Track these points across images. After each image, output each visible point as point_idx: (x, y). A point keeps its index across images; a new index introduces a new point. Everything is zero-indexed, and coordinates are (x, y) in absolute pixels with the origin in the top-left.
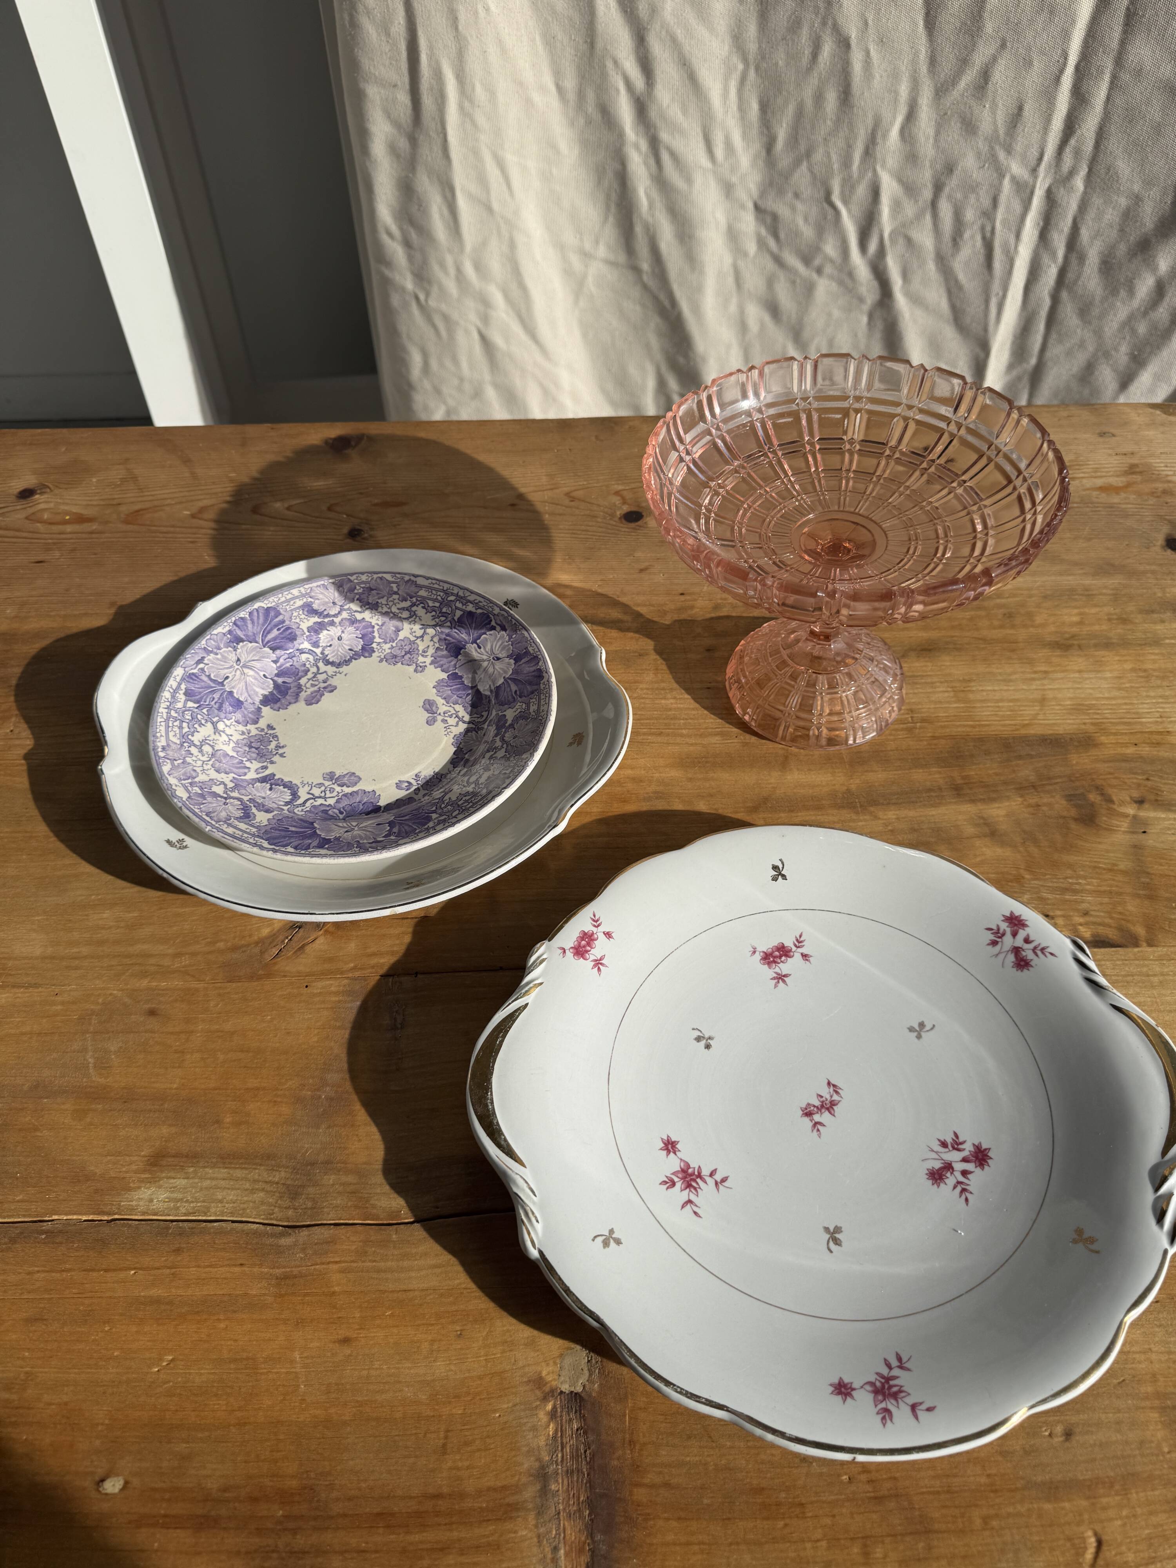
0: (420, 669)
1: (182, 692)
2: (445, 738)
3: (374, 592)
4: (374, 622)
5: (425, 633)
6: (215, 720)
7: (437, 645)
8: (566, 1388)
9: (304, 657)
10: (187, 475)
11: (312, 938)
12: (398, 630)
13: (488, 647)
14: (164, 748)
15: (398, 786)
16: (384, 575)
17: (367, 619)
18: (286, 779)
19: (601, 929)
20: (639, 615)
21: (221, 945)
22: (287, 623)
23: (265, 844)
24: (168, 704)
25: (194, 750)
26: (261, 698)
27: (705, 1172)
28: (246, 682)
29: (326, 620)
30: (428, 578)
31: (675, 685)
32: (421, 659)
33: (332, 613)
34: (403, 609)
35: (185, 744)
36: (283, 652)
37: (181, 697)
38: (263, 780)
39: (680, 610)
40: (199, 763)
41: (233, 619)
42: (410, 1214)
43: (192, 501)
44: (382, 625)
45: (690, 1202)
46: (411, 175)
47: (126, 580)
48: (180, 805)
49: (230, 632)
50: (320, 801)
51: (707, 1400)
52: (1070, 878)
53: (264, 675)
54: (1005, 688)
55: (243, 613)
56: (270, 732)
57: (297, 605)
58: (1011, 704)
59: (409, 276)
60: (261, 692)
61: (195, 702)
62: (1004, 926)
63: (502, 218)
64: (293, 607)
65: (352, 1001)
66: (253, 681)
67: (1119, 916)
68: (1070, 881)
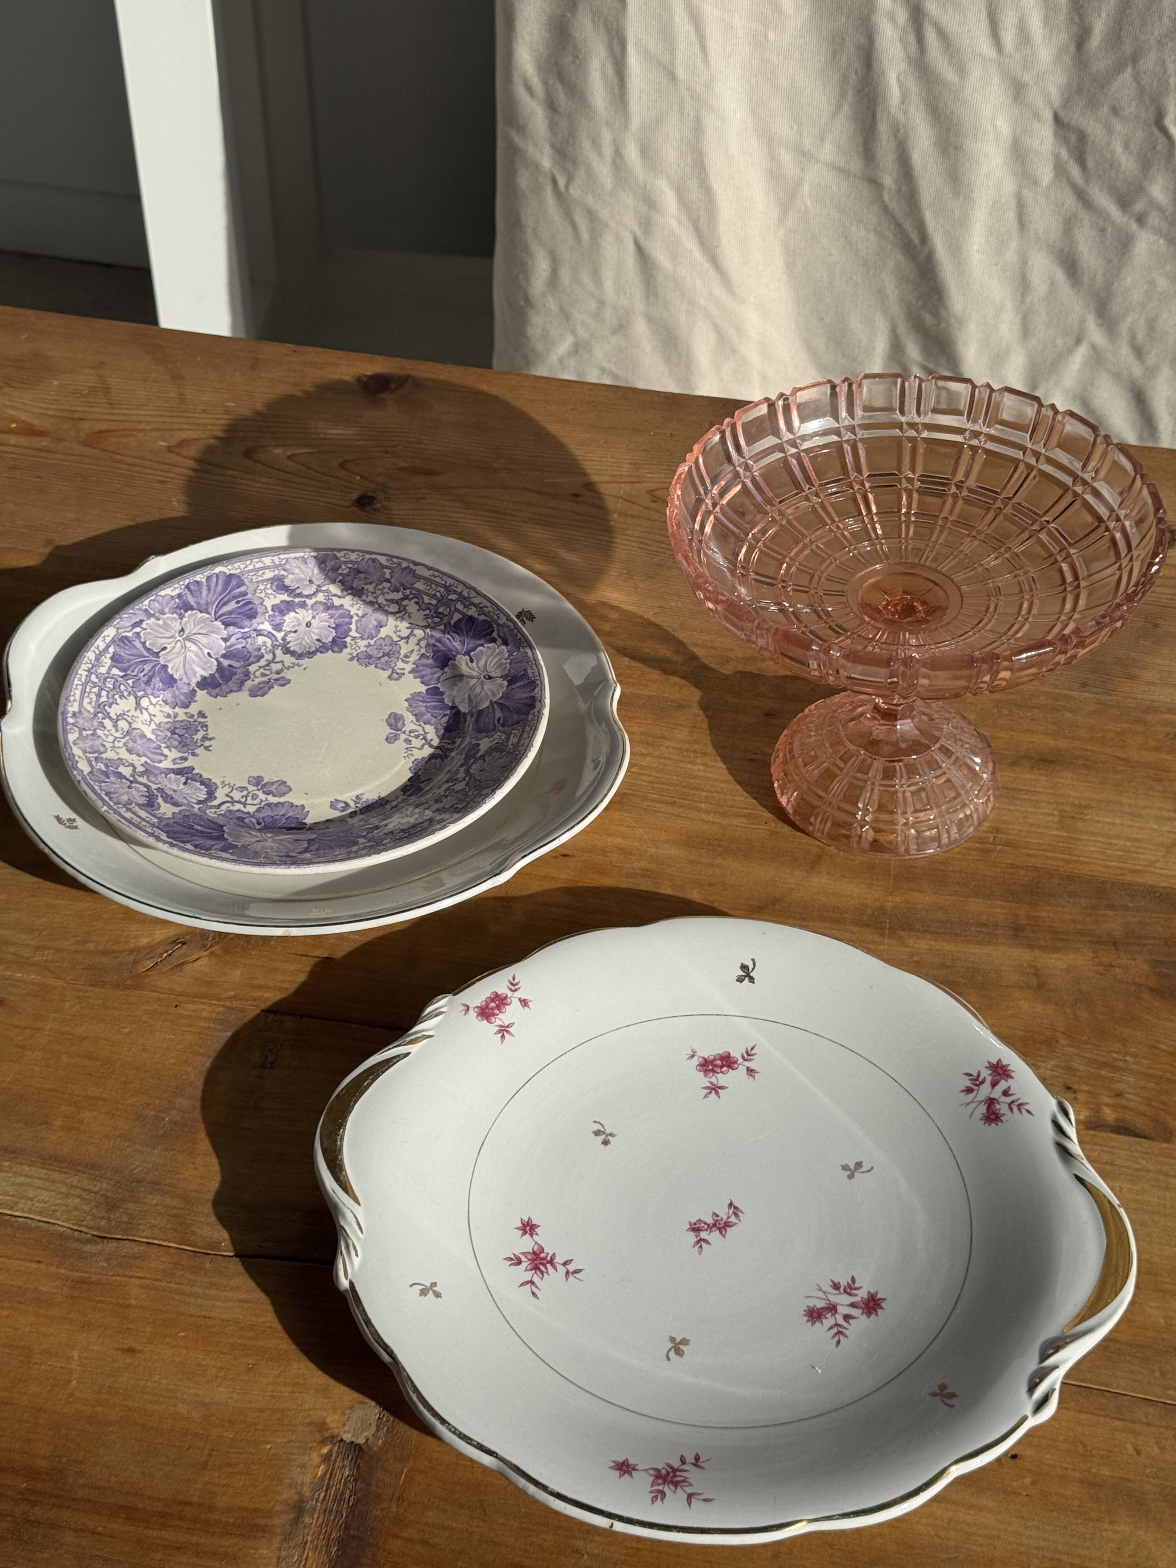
0: (395, 676)
1: (108, 656)
2: (404, 761)
3: (362, 576)
4: (353, 611)
5: (411, 634)
6: (140, 694)
7: (423, 651)
8: (347, 1437)
9: (261, 640)
10: (174, 395)
11: (195, 957)
12: (380, 625)
13: (482, 662)
14: (74, 715)
15: (333, 805)
16: (379, 557)
17: (346, 607)
18: (206, 776)
19: (517, 994)
20: (694, 657)
21: (91, 946)
22: (249, 596)
23: (164, 836)
24: (90, 666)
25: (107, 723)
26: (199, 679)
27: (559, 1260)
28: (185, 658)
29: (297, 600)
30: (430, 568)
31: (711, 750)
32: (400, 664)
33: (306, 592)
34: (392, 601)
35: (100, 715)
36: (237, 630)
37: (107, 661)
38: (179, 772)
39: (749, 659)
40: (111, 739)
41: (187, 581)
42: (231, 1248)
43: (173, 430)
44: (363, 617)
45: (531, 1282)
46: (569, 14)
47: (71, 515)
48: (79, 778)
49: (179, 596)
50: (238, 806)
51: (478, 1443)
52: (1116, 1052)
53: (209, 654)
54: (1129, 823)
55: (200, 577)
56: (200, 720)
57: (266, 577)
58: (1129, 844)
59: (547, 150)
60: (201, 672)
61: (121, 670)
62: (986, 1074)
63: (688, 89)
64: (260, 579)
65: (222, 1030)
66: (194, 657)
67: (1159, 1106)
68: (1115, 1055)
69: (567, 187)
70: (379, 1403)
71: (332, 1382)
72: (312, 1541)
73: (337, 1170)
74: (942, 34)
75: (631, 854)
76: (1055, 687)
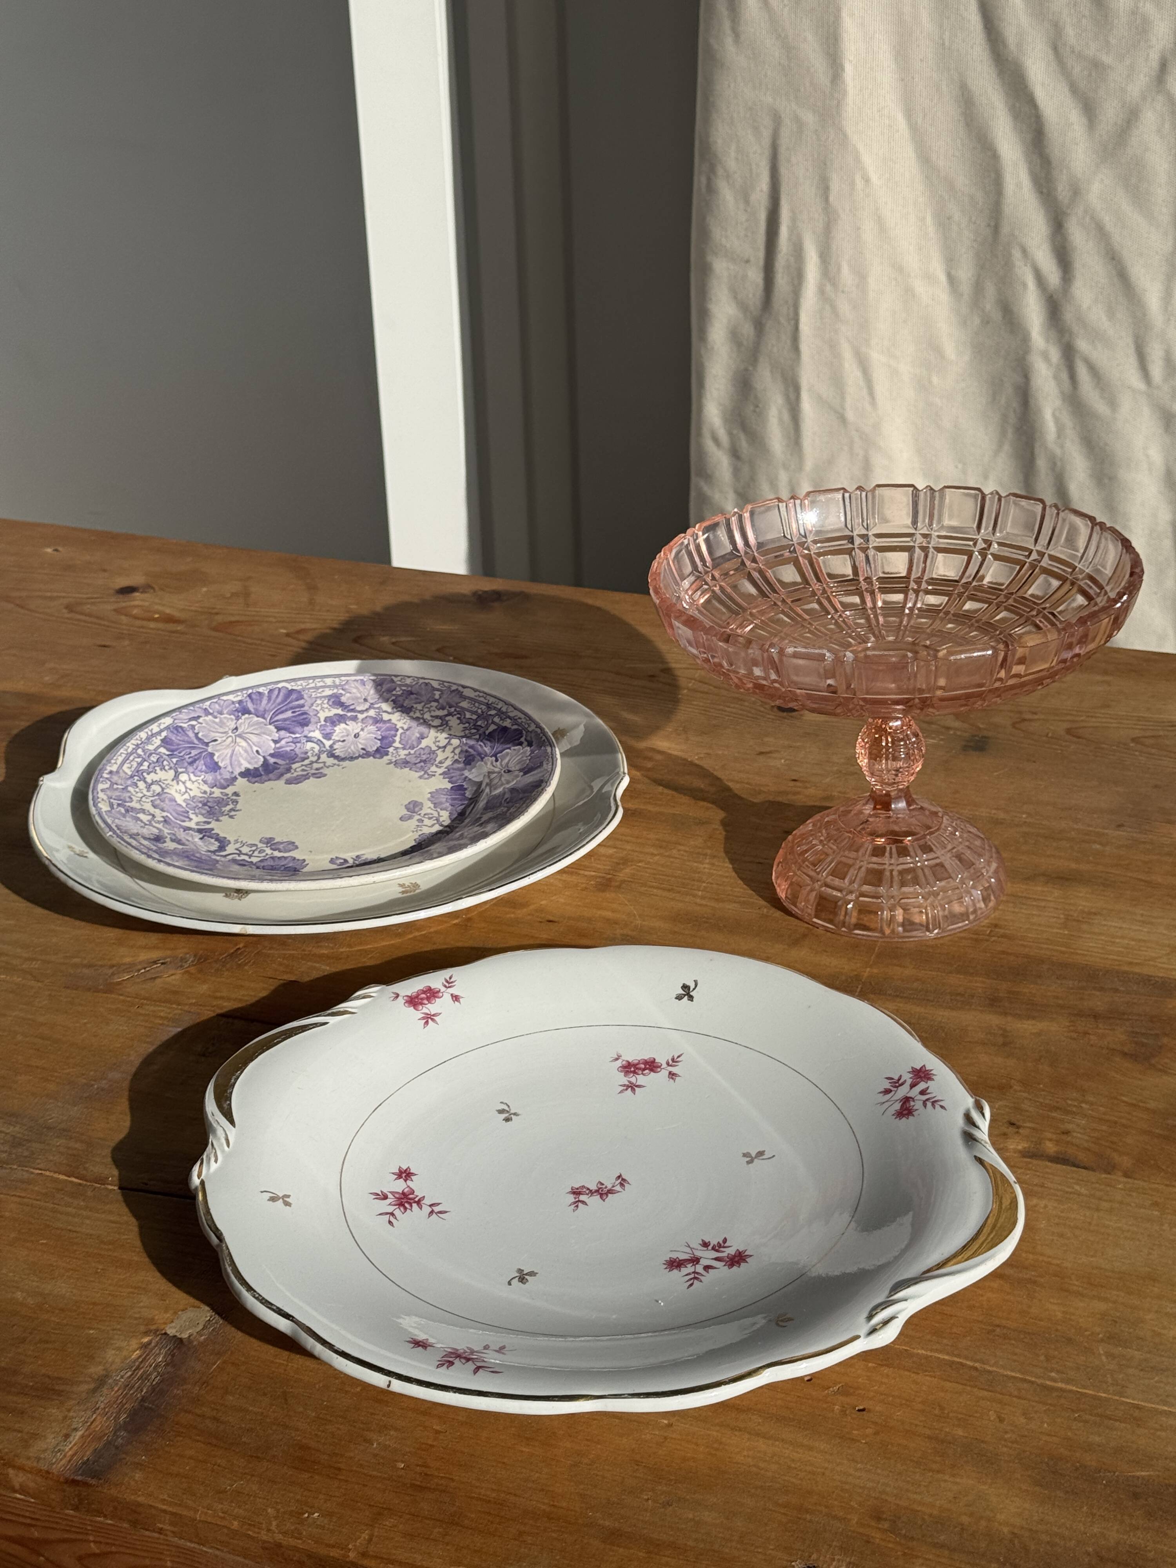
0: (427, 776)
1: (159, 738)
2: (411, 834)
3: (413, 696)
4: (399, 725)
5: (449, 743)
6: (180, 770)
7: (456, 757)
8: (171, 1332)
9: (309, 745)
10: (305, 599)
11: (170, 973)
12: (422, 737)
13: (506, 761)
14: (111, 772)
15: (332, 861)
16: (431, 682)
17: (394, 721)
18: (222, 835)
19: (451, 991)
20: (729, 789)
21: (76, 960)
22: (306, 708)
23: (156, 856)
24: (139, 742)
25: (141, 785)
26: (243, 770)
27: (427, 1202)
28: (233, 751)
29: (349, 714)
30: (475, 690)
31: (723, 854)
32: (434, 768)
33: (359, 708)
34: (437, 717)
35: (136, 778)
36: (288, 735)
37: (157, 741)
38: (200, 831)
39: (780, 793)
40: (140, 795)
41: (250, 692)
42: (117, 1182)
43: (294, 622)
44: (407, 730)
45: (392, 1214)
46: (751, 368)
48: (95, 814)
49: (240, 702)
50: (244, 857)
51: (278, 1308)
52: (1072, 1100)
53: (257, 752)
54: (1139, 928)
55: (263, 689)
56: (234, 798)
57: (324, 694)
58: (1133, 943)
59: (731, 496)
60: (245, 765)
61: (168, 750)
62: (908, 1078)
63: (857, 431)
64: (319, 695)
65: (175, 1027)
66: (242, 752)
67: (1107, 1144)
68: (1070, 1102)
70: (213, 1309)
71: (174, 1289)
72: (105, 1408)
73: (223, 1100)
74: (1093, 369)
75: (616, 923)
76: (1089, 826)
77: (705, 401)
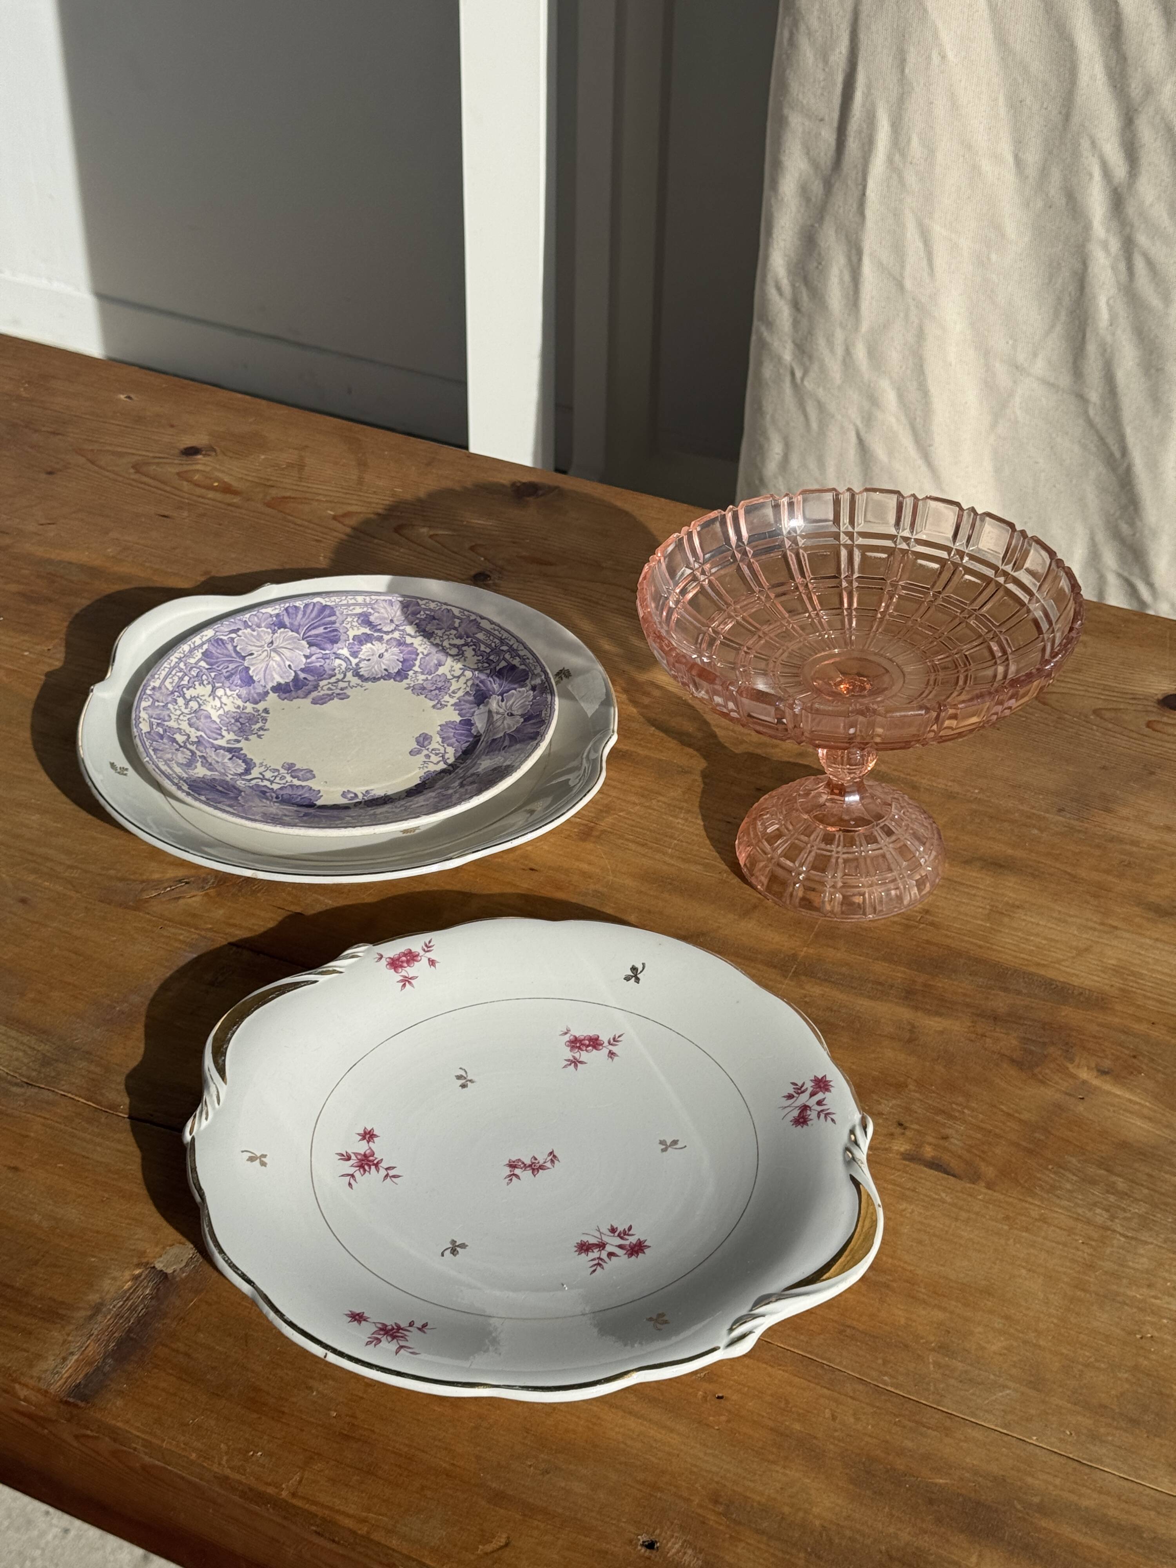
0: (440, 706)
1: (201, 651)
2: (417, 770)
3: (435, 622)
4: (420, 649)
5: (462, 674)
6: (217, 685)
7: (468, 689)
8: (159, 1266)
9: (338, 662)
10: (355, 477)
11: (192, 894)
12: (440, 664)
13: (511, 702)
14: (154, 688)
15: (344, 795)
16: (453, 609)
17: (415, 645)
18: (249, 756)
19: (428, 955)
21: (112, 872)
23: (185, 787)
24: (183, 656)
25: (181, 701)
26: (275, 684)
27: (384, 1165)
28: (267, 665)
29: (376, 634)
30: (492, 623)
32: (447, 698)
33: (385, 629)
34: (454, 646)
35: (176, 694)
36: (319, 651)
37: (198, 654)
38: (230, 750)
40: (178, 712)
41: (287, 605)
42: (127, 1111)
43: (343, 503)
44: (427, 655)
45: (352, 1176)
46: (817, 225)
47: (233, 556)
48: (136, 734)
49: (277, 615)
50: (266, 783)
51: (242, 1272)
52: (957, 1104)
53: (289, 666)
54: (1054, 926)
55: (299, 603)
56: (264, 715)
57: (355, 612)
58: (1044, 942)
60: (278, 679)
61: (208, 664)
62: (809, 1085)
63: (914, 300)
64: (350, 612)
65: (190, 952)
66: (276, 666)
67: (977, 1153)
68: (954, 1106)
69: (802, 379)
71: (165, 1223)
72: (98, 1335)
73: (219, 1055)
75: (590, 877)
76: (1033, 807)
77: (771, 249)
